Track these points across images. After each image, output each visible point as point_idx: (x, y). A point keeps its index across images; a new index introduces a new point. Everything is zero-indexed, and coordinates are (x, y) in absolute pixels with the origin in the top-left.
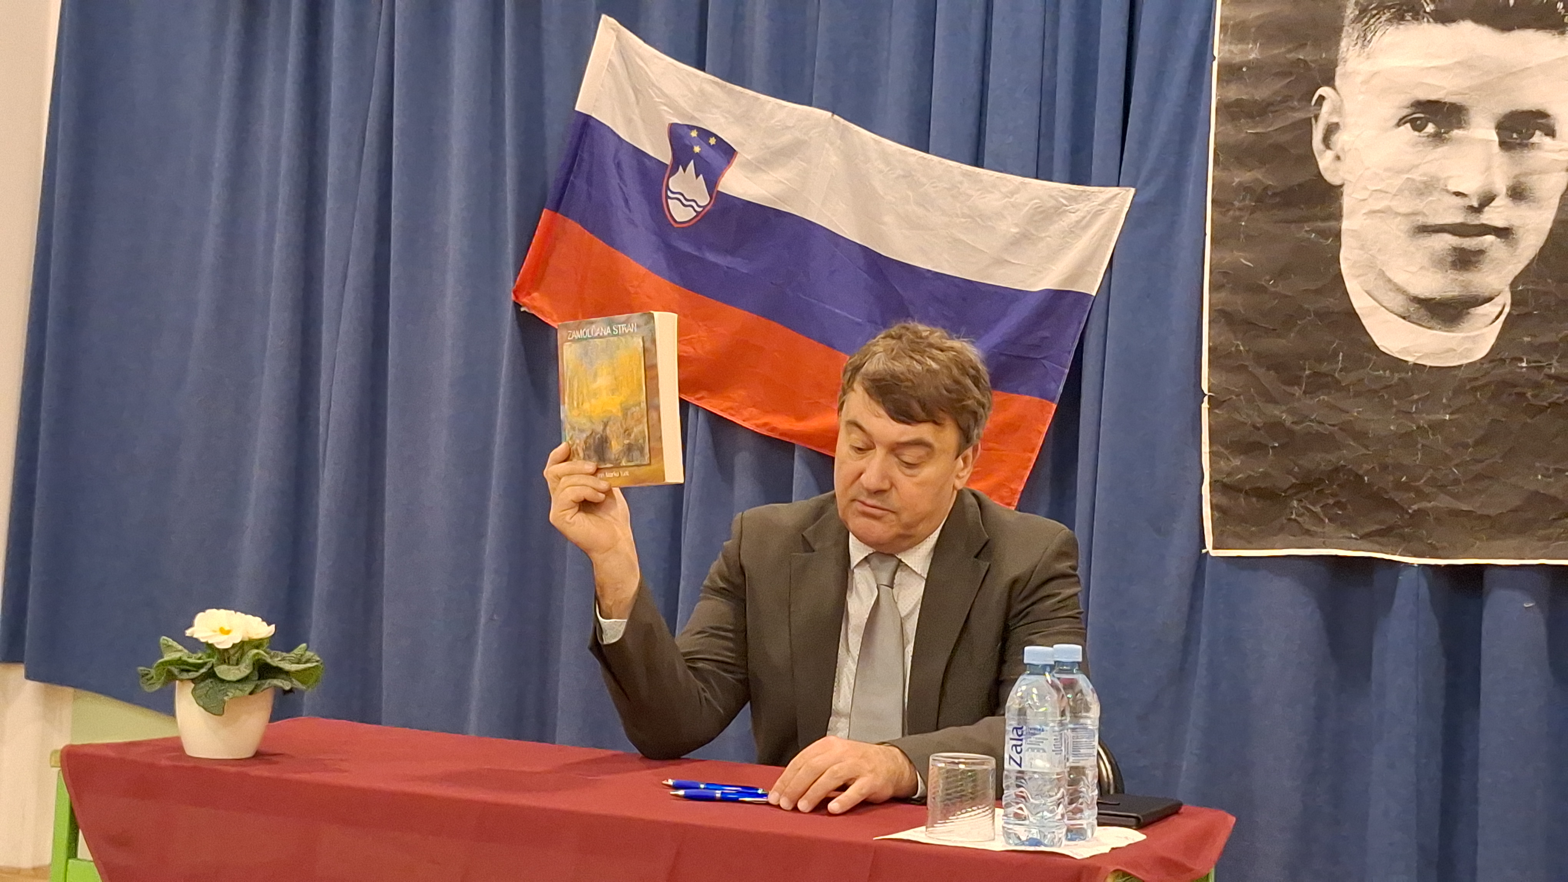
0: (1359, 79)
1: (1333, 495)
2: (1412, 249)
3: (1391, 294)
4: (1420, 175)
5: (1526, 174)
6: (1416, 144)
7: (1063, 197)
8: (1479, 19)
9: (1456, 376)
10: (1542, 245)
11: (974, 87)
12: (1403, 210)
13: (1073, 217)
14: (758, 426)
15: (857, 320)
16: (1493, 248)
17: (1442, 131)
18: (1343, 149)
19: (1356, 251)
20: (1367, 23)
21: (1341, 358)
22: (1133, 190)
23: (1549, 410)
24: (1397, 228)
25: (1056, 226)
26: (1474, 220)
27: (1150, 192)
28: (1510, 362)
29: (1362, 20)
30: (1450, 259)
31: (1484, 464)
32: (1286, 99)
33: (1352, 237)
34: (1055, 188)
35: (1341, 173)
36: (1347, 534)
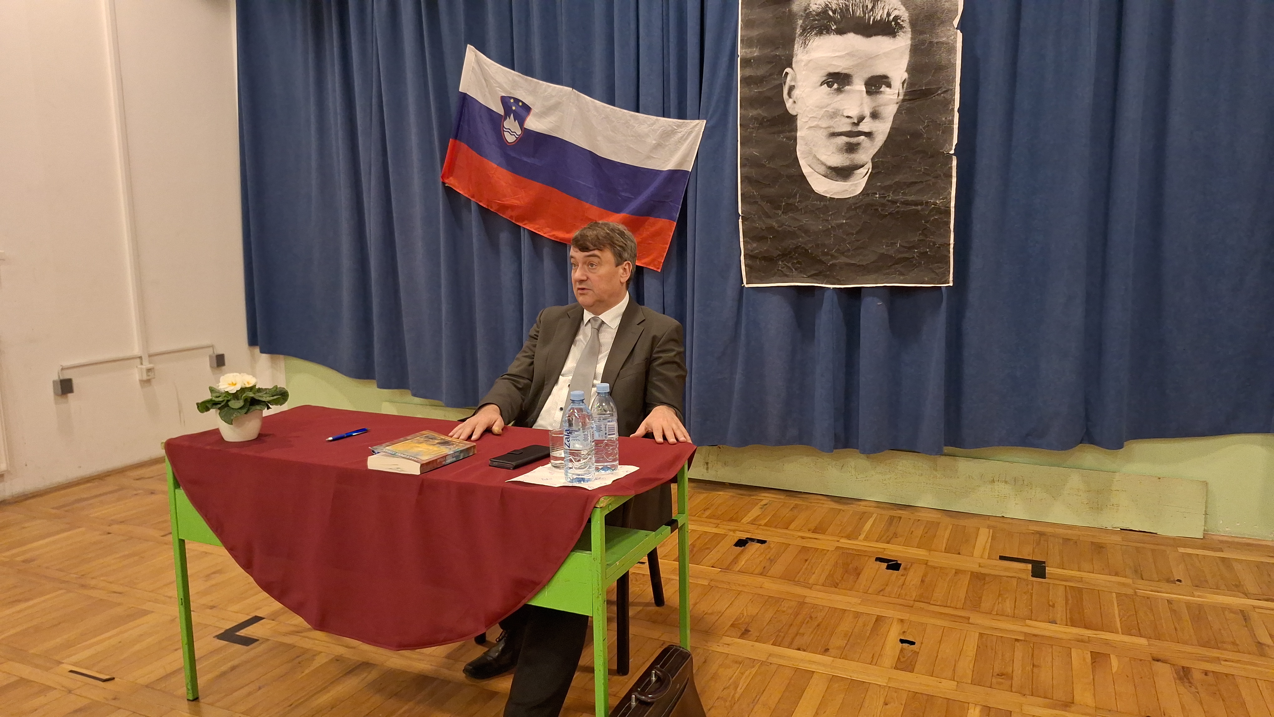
0: (803, 64)
1: (796, 258)
2: (828, 144)
3: (820, 165)
4: (831, 109)
5: (878, 106)
6: (829, 94)
7: (676, 126)
8: (857, 32)
9: (848, 202)
10: (885, 139)
11: (634, 75)
12: (824, 125)
13: (680, 135)
14: (550, 236)
15: (591, 186)
16: (864, 142)
17: (841, 87)
18: (796, 98)
19: (803, 146)
20: (806, 36)
21: (798, 197)
22: (705, 121)
23: (888, 216)
24: (821, 135)
25: (673, 139)
26: (856, 129)
27: (712, 123)
28: (871, 195)
29: (804, 34)
30: (845, 148)
31: (861, 241)
32: (771, 75)
33: (802, 139)
34: (670, 121)
35: (796, 109)
36: (803, 276)
